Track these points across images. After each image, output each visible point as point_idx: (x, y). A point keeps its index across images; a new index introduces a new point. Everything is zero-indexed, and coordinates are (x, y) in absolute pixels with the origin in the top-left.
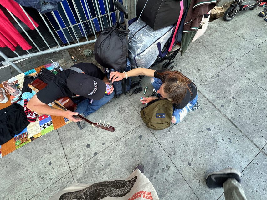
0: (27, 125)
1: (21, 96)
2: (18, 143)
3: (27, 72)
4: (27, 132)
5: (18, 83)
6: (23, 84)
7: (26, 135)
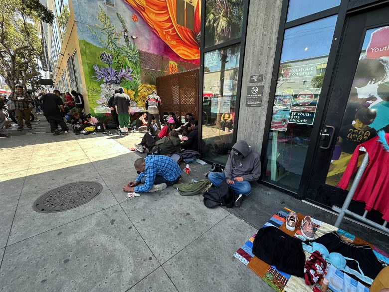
0: (294, 275)
1: (312, 241)
2: (270, 276)
3: (342, 231)
4: (287, 280)
5: (318, 228)
6: (323, 234)
7: (284, 282)
